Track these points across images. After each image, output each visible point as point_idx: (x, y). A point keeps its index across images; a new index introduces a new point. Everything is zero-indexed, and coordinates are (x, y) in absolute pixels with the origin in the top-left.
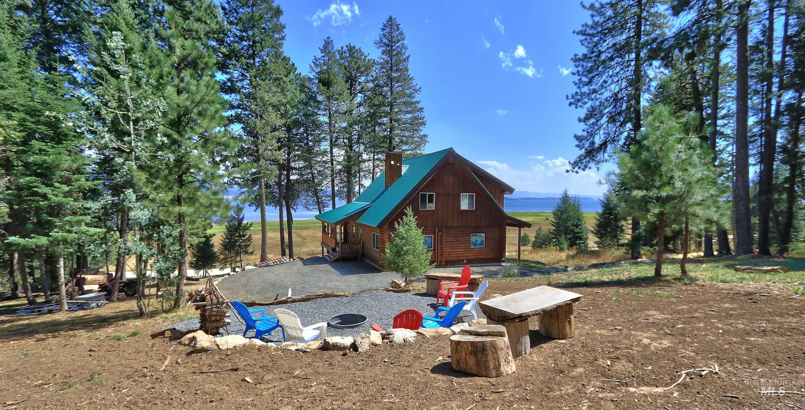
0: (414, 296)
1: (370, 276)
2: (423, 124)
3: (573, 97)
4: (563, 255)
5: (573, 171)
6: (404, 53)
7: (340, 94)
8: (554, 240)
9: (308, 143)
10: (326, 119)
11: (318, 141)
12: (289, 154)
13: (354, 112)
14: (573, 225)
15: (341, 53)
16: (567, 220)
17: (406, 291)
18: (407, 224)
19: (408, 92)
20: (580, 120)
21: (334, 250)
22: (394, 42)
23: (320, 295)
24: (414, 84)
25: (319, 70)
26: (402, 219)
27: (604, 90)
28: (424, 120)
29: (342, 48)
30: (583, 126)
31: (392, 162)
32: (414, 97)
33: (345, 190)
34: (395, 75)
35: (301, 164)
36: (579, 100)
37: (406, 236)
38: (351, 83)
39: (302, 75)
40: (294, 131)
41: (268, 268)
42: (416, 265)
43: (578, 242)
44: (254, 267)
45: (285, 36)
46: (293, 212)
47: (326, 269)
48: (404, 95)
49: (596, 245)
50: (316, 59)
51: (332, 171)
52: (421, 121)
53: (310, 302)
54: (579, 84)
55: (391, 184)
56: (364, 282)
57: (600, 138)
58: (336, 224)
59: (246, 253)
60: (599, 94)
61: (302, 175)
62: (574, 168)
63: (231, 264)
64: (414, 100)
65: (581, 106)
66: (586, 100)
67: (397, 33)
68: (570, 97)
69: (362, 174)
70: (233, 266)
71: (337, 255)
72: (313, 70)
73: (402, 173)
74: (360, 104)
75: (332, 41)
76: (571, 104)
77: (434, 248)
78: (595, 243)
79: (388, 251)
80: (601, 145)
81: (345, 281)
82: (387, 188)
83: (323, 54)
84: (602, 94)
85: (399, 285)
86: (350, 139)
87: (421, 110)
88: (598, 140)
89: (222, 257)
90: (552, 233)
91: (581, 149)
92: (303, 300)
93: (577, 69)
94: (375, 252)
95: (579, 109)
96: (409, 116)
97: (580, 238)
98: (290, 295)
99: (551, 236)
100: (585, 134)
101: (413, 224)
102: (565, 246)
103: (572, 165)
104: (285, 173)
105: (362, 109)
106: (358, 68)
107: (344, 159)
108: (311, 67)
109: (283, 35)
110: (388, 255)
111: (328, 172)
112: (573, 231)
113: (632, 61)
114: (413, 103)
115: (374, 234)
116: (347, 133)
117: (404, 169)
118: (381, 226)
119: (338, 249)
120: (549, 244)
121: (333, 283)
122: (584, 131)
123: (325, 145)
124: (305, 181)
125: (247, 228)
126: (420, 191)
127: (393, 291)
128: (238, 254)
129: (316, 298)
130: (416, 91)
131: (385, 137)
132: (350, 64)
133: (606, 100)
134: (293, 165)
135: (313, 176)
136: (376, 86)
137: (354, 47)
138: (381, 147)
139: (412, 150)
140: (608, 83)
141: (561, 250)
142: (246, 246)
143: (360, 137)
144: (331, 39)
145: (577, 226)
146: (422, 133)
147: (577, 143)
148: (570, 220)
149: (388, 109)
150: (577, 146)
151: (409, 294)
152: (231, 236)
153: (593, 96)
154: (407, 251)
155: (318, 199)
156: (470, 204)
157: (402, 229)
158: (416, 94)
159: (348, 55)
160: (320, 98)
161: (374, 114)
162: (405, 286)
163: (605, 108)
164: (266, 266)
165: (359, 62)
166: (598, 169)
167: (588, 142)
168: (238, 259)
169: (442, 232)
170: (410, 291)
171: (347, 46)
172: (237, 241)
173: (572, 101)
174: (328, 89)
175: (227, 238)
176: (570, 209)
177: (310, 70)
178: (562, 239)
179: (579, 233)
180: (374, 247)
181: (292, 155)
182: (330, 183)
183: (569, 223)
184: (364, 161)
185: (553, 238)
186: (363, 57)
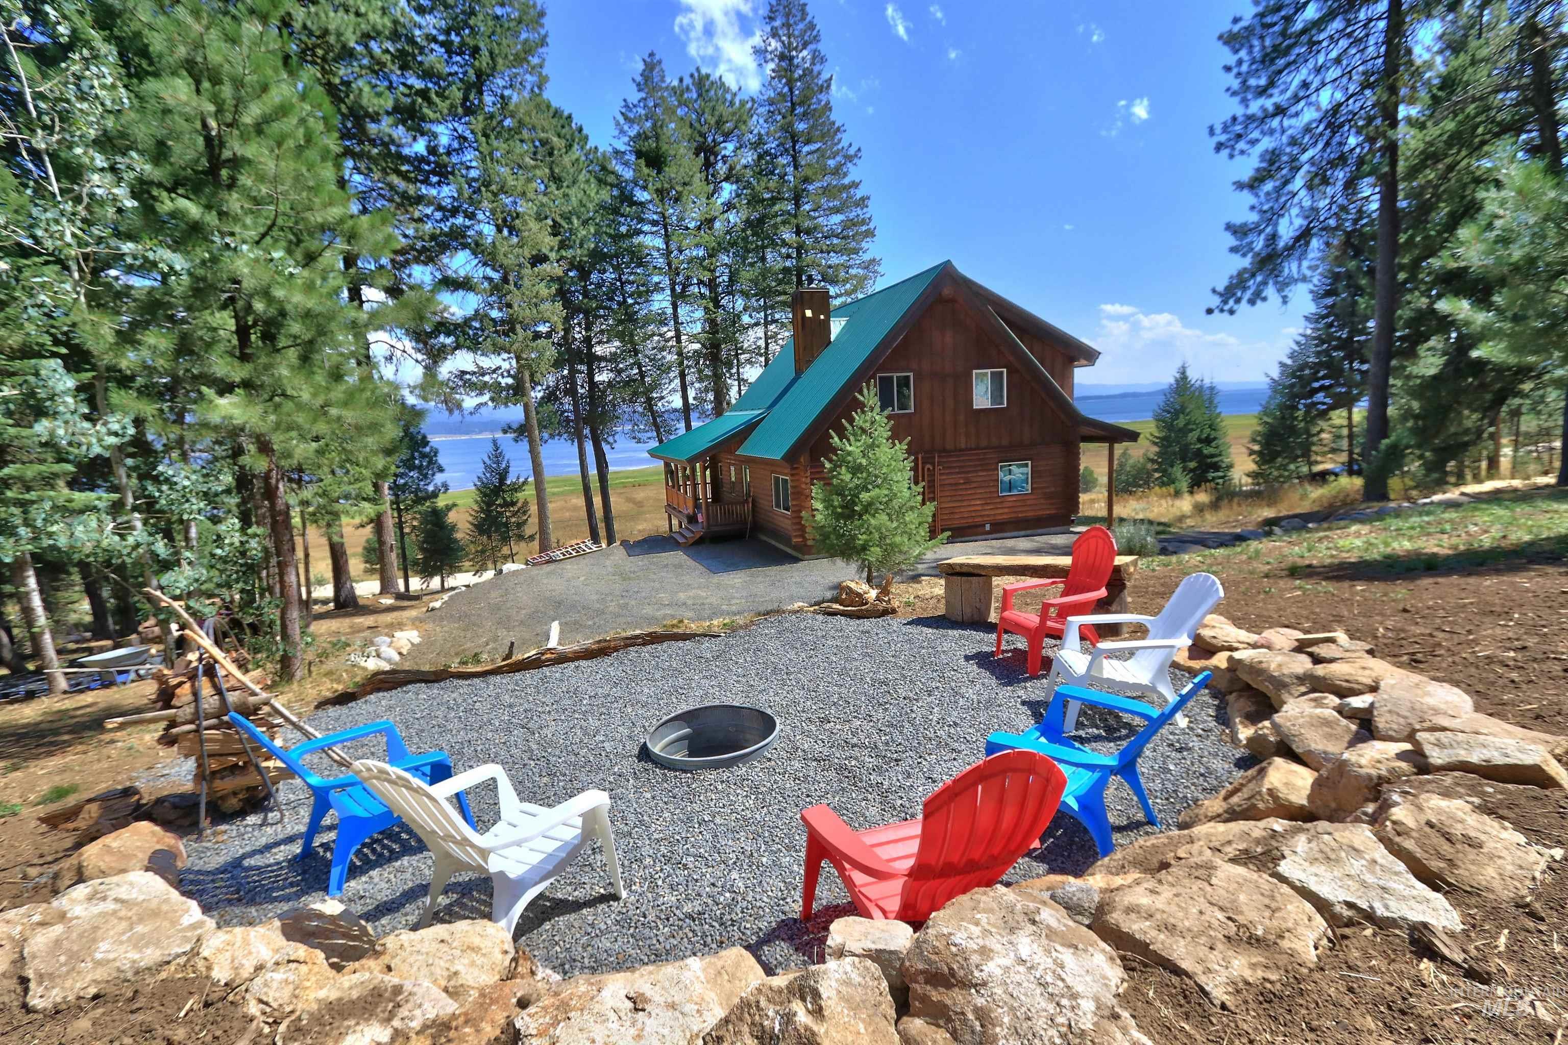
0: (915, 630)
1: (774, 571)
2: (870, 234)
3: (1225, 129)
4: (1185, 504)
5: (1222, 311)
6: (819, 73)
7: (685, 184)
8: (1157, 475)
9: (625, 301)
10: (659, 243)
11: (646, 292)
12: (588, 329)
13: (717, 225)
14: (1200, 440)
15: (679, 92)
16: (1185, 431)
17: (885, 613)
18: (864, 431)
19: (831, 163)
20: (1240, 186)
21: (692, 519)
22: (796, 49)
23: (637, 637)
24: (844, 143)
25: (633, 133)
26: (851, 421)
27: (1302, 103)
28: (872, 226)
29: (681, 80)
30: (1247, 198)
31: (809, 313)
32: (845, 175)
33: (711, 396)
34: (801, 126)
35: (615, 346)
36: (1239, 136)
37: (864, 462)
38: (707, 159)
39: (601, 150)
40: (594, 277)
41: (552, 567)
42: (898, 539)
43: (1211, 475)
44: (522, 566)
45: (546, 36)
46: (606, 447)
47: (676, 561)
48: (825, 171)
49: (1250, 480)
50: (627, 106)
51: (680, 354)
52: (864, 228)
53: (608, 660)
54: (1243, 92)
55: (809, 362)
56: (761, 586)
57: (1291, 223)
58: (692, 461)
59: (521, 537)
60: (1291, 116)
61: (619, 372)
62: (1225, 302)
63: (493, 562)
64: (846, 181)
65: (1242, 152)
66: (1255, 135)
67: (801, 26)
68: (1218, 129)
69: (743, 357)
71: (699, 530)
72: (622, 132)
73: (833, 337)
74: (729, 206)
75: (660, 62)
76: (1219, 147)
78: (1248, 475)
79: (819, 505)
80: (1297, 239)
81: (718, 586)
82: (799, 372)
83: (643, 95)
84: (1297, 114)
85: (859, 595)
86: (712, 285)
87: (862, 202)
88: (1287, 228)
89: (472, 548)
90: (1152, 461)
91: (1244, 255)
92: (588, 654)
93: (1236, 57)
94: (782, 517)
95: (1239, 159)
96: (837, 219)
97: (1216, 467)
98: (553, 643)
99: (1149, 466)
100: (1254, 217)
101: (882, 432)
102: (1184, 485)
103: (1221, 295)
104: (584, 368)
105: (732, 217)
106: (719, 123)
107: (703, 329)
108: (618, 124)
109: (543, 32)
110: (819, 517)
111: (671, 358)
112: (1199, 452)
113: (1379, 19)
114: (846, 188)
115: (777, 479)
116: (705, 268)
117: (836, 327)
118: (791, 457)
119: (700, 518)
120: (1147, 483)
121: (692, 593)
122: (1253, 208)
123: (661, 302)
124: (627, 383)
125: (517, 488)
126: (879, 370)
127: (843, 614)
128: (505, 539)
129: (626, 646)
130: (849, 158)
131: (785, 270)
132: (700, 115)
133: (1307, 129)
134: (599, 350)
135: (641, 371)
136: (760, 157)
137: (708, 76)
138: (780, 294)
139: (848, 293)
140: (1313, 87)
141: (1177, 494)
142: (519, 525)
143: (733, 278)
144: (657, 57)
145: (1208, 441)
146: (866, 257)
147: (1232, 241)
148: (1192, 430)
149: (790, 207)
150: (1233, 250)
151: (895, 623)
152: (489, 505)
153: (1275, 123)
154: (870, 504)
155: (654, 419)
156: (996, 395)
157: (853, 448)
158: (849, 165)
159: (695, 96)
160: (642, 196)
161: (761, 221)
162: (878, 598)
163: (1304, 151)
164: (548, 562)
165: (720, 108)
166: (1285, 300)
167: (1262, 236)
168: (506, 550)
169: (933, 464)
170: (894, 611)
171: (692, 76)
172: (500, 515)
173: (1223, 138)
174: (659, 173)
176: (1192, 406)
177: (616, 133)
178: (1177, 471)
179: (1212, 456)
180: (778, 506)
181: (596, 328)
182: (677, 381)
183: (1193, 436)
184: (746, 328)
185: (1156, 470)
186: (729, 97)
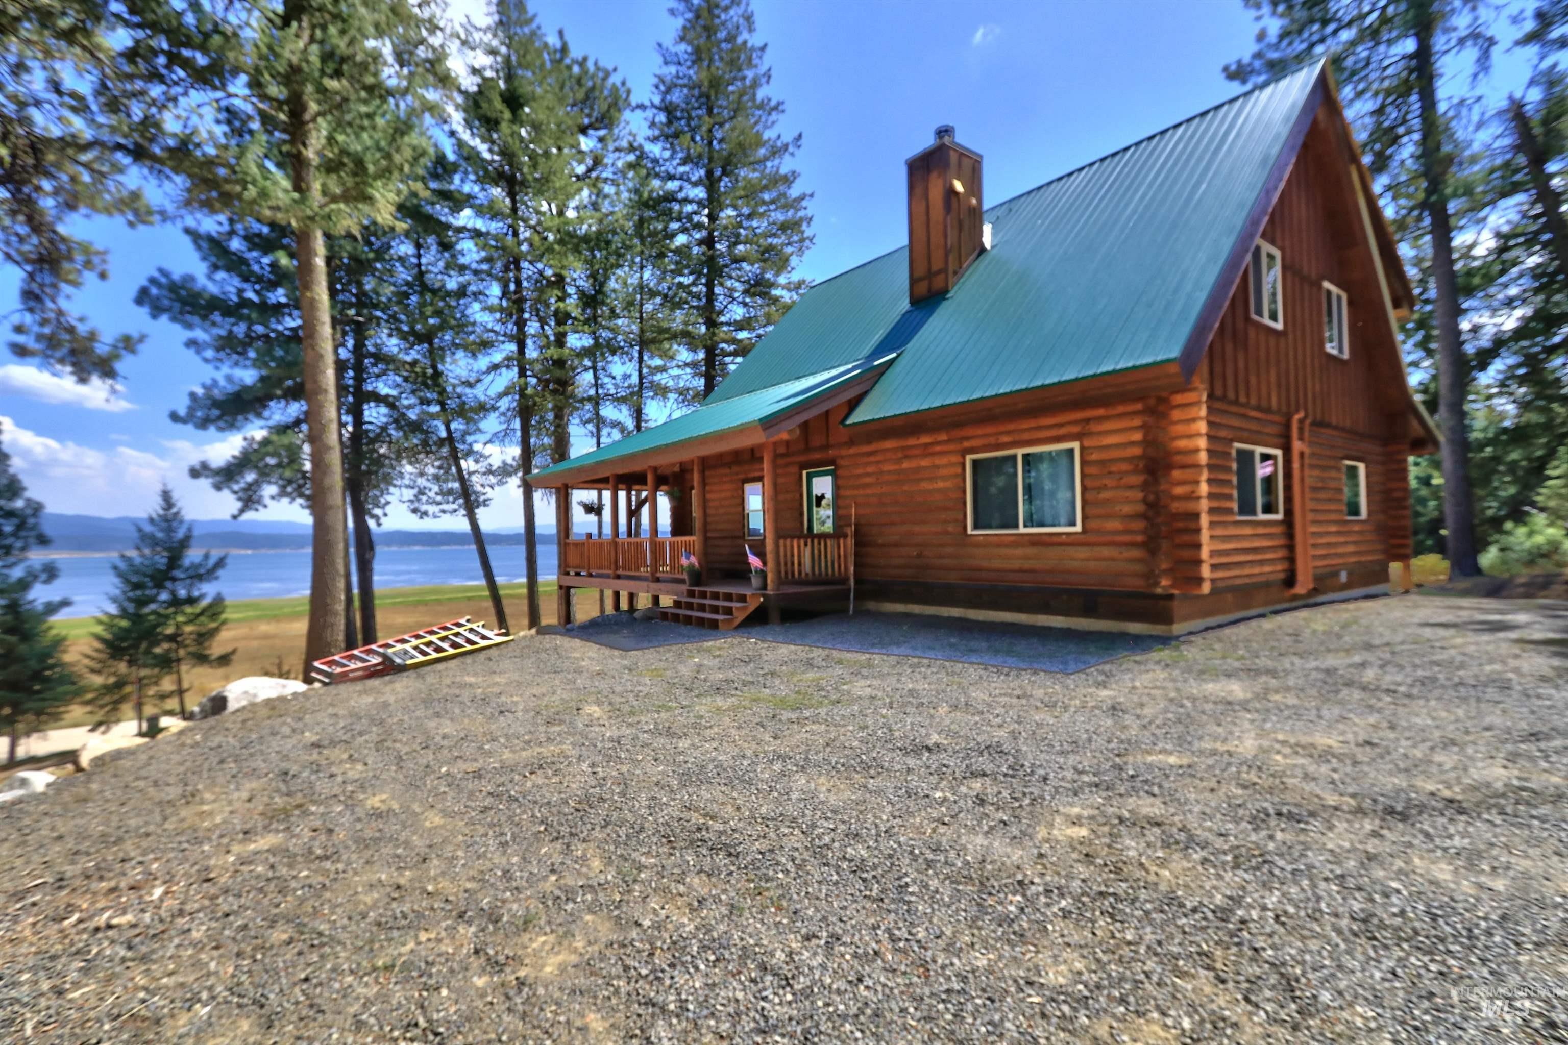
31: (959, 185)
44: (297, 686)
55: (957, 275)
59: (202, 659)
63: (139, 707)
70: (149, 710)
73: (987, 242)
77: (1289, 512)
82: (933, 295)
125: (203, 573)
128: (167, 663)
142: (204, 637)
152: (141, 602)
168: (169, 683)
169: (1304, 442)
172: (163, 619)
175: (124, 614)
